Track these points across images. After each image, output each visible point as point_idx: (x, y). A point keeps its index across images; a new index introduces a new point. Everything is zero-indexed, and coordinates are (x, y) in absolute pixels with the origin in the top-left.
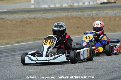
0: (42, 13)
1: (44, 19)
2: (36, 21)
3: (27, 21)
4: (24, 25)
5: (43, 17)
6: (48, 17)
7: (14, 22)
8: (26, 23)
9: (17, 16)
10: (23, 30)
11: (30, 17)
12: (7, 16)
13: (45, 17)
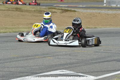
0: (107, 10)
1: (106, 14)
2: (100, 15)
3: (94, 15)
4: (91, 17)
5: (105, 12)
6: (109, 13)
7: (85, 15)
8: (93, 16)
9: (89, 11)
10: (89, 21)
11: (97, 12)
12: (83, 10)
13: (107, 13)
